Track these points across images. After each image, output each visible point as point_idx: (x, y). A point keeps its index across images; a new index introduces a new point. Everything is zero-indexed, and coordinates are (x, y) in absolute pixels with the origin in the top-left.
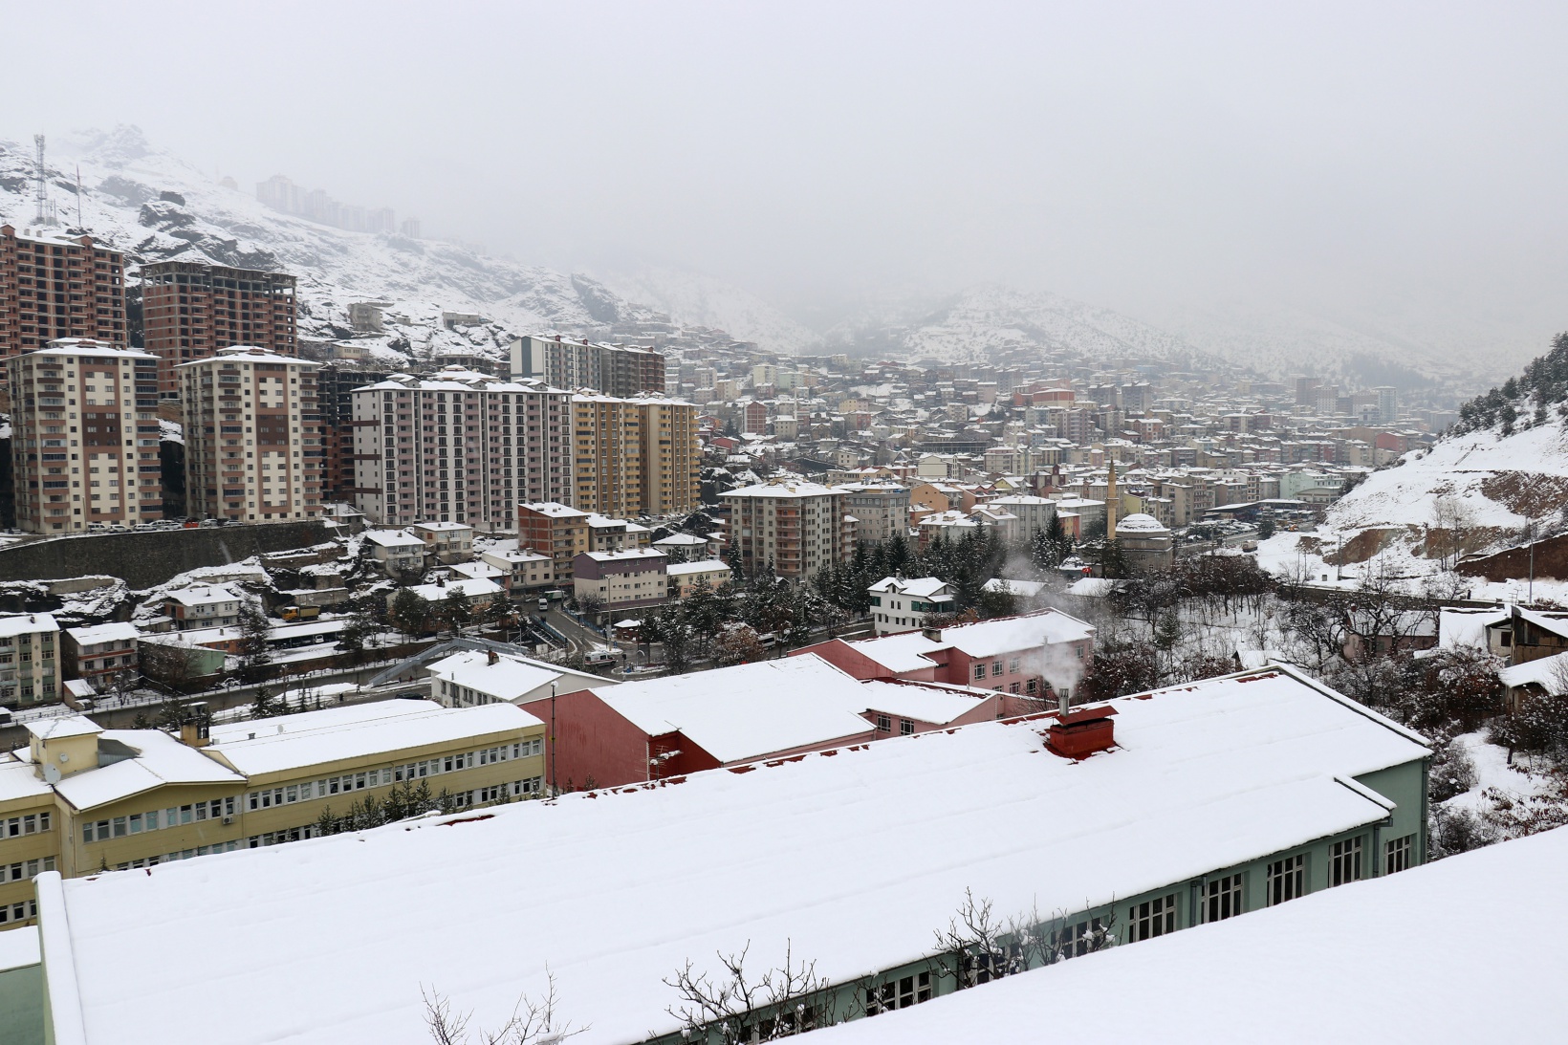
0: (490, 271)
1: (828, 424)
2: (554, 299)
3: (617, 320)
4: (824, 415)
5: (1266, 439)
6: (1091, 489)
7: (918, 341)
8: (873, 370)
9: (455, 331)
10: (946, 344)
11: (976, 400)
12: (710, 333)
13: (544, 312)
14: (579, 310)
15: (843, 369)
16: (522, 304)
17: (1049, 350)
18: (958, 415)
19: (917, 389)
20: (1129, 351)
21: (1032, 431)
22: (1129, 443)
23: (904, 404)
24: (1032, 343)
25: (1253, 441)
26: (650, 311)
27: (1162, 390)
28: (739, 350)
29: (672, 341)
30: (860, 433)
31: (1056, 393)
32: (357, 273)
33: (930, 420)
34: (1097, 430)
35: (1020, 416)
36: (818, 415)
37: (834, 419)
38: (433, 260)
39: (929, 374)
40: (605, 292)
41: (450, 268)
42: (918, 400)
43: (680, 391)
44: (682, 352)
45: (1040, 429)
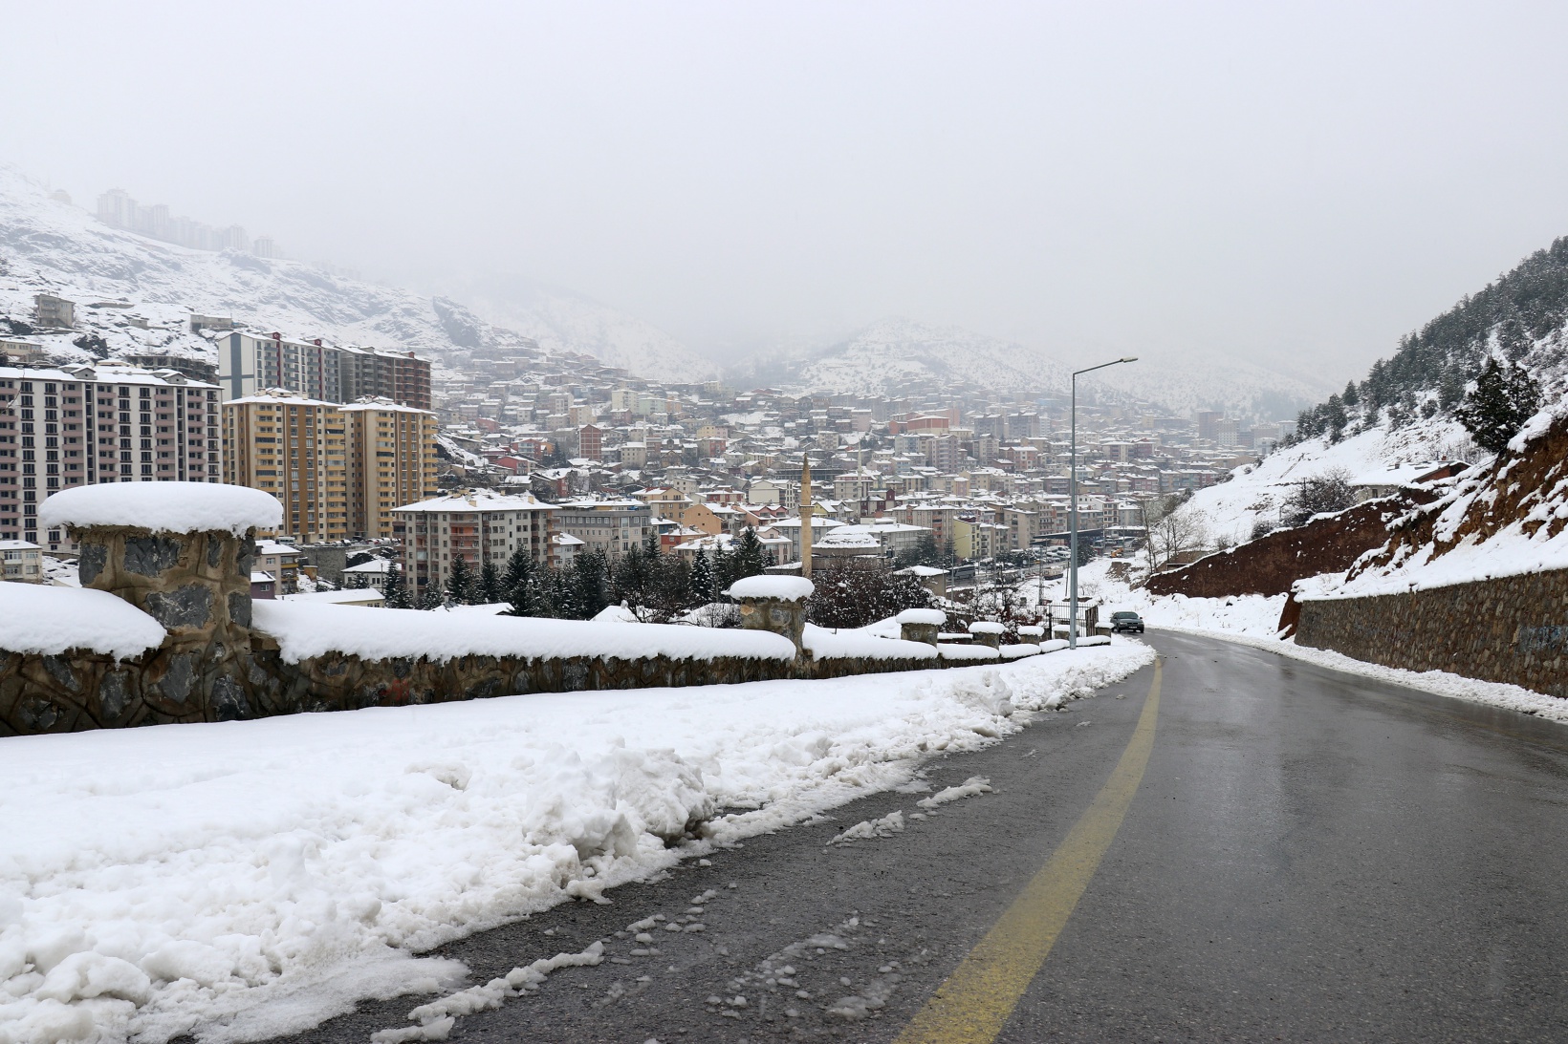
0: (344, 292)
1: (679, 451)
2: (412, 322)
3: (479, 344)
4: (677, 442)
5: (1144, 468)
6: (914, 513)
7: (815, 373)
8: (746, 397)
9: (201, 335)
10: (844, 376)
11: (850, 428)
12: (578, 359)
13: (400, 336)
14: (439, 334)
15: (715, 396)
16: (377, 327)
17: (946, 383)
18: (829, 444)
19: (790, 417)
20: (1032, 385)
21: (897, 459)
22: (1001, 472)
23: (774, 432)
24: (931, 375)
25: (1131, 470)
26: (517, 336)
27: (1060, 423)
28: (606, 376)
29: (534, 367)
30: (712, 460)
31: (929, 420)
32: (187, 291)
33: (798, 449)
34: (969, 459)
35: (891, 444)
36: (670, 442)
37: (686, 446)
38: (280, 279)
39: (804, 401)
40: (467, 315)
41: (298, 288)
42: (788, 428)
43: (534, 417)
44: (543, 377)
45: (907, 457)
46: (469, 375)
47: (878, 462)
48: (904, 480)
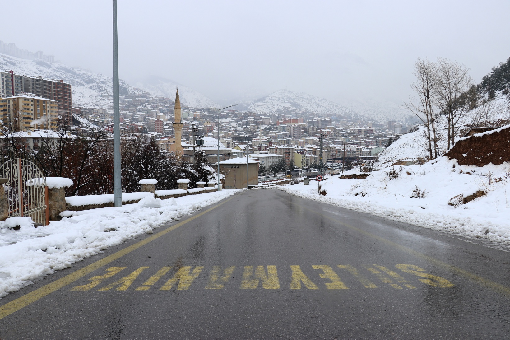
0: (79, 75)
2: (104, 86)
3: (128, 94)
5: (371, 137)
7: (253, 107)
8: (224, 113)
10: (263, 108)
11: (262, 124)
13: (99, 91)
15: (213, 112)
16: (91, 88)
17: (299, 111)
18: (254, 129)
19: (240, 120)
20: (330, 112)
22: (317, 138)
23: (234, 125)
24: (294, 108)
25: (366, 138)
26: (142, 91)
29: (147, 102)
31: (291, 120)
33: (242, 131)
34: (305, 134)
35: (277, 129)
38: (54, 70)
39: (246, 114)
40: (124, 83)
41: (61, 73)
42: (239, 123)
43: (145, 119)
44: (150, 105)
45: (282, 133)
46: (123, 105)
47: (270, 135)
48: (280, 141)
